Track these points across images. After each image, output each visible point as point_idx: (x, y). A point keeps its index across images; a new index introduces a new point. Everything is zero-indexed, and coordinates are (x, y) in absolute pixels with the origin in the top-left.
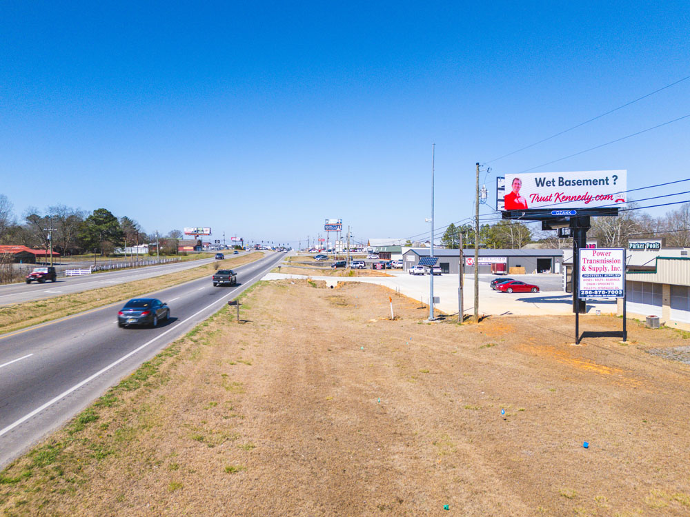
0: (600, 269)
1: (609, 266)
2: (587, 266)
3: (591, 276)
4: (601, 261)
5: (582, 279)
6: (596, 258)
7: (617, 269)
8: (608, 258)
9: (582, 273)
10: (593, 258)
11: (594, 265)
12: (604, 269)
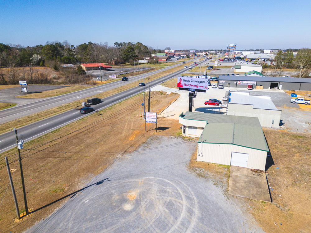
0: (151, 117)
1: (153, 116)
2: (148, 116)
3: (149, 118)
4: (151, 115)
5: (147, 118)
6: (150, 114)
7: (155, 117)
8: (153, 114)
9: (147, 117)
10: (149, 114)
11: (150, 116)
12: (152, 117)
